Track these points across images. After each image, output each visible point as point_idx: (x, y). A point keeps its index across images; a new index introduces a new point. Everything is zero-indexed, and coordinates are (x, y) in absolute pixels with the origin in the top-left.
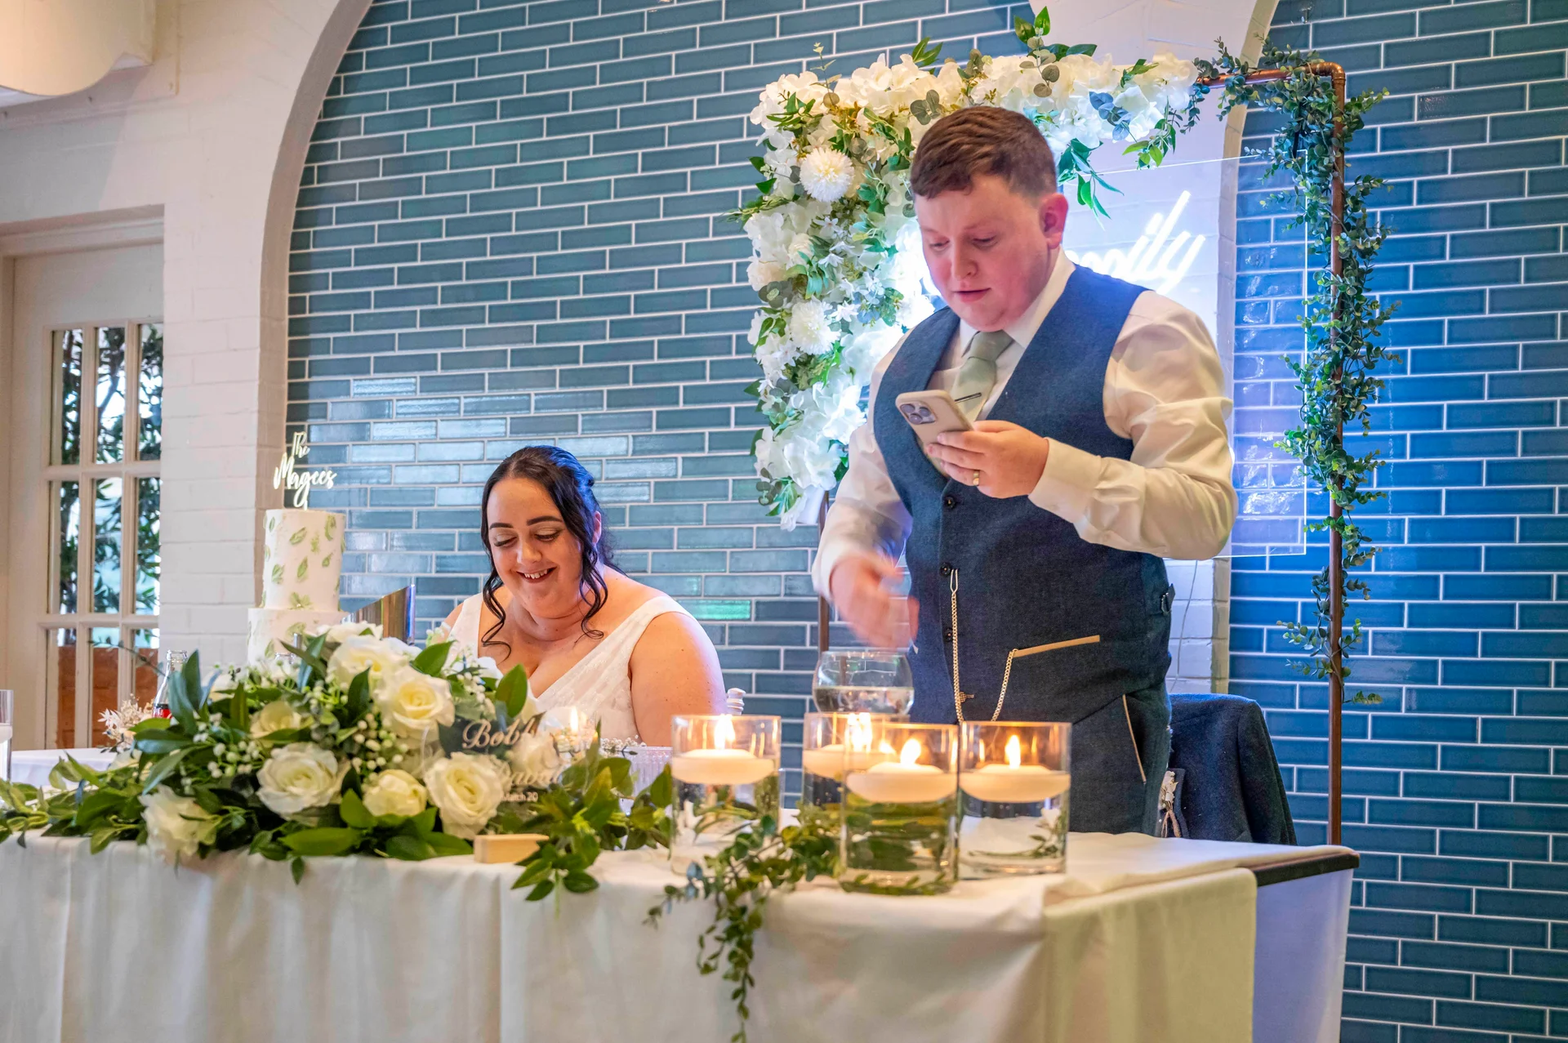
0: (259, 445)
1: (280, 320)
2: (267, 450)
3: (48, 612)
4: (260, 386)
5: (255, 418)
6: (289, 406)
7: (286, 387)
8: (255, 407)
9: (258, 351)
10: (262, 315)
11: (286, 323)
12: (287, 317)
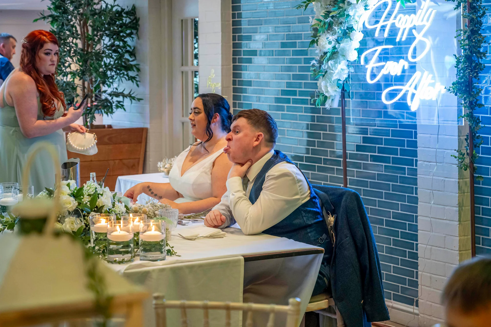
0: (222, 65)
1: (229, 21)
2: (225, 67)
3: (183, 116)
4: (222, 46)
5: (220, 56)
6: (233, 51)
7: (232, 44)
8: (220, 52)
9: (221, 33)
10: (222, 21)
11: (231, 22)
12: (232, 20)
